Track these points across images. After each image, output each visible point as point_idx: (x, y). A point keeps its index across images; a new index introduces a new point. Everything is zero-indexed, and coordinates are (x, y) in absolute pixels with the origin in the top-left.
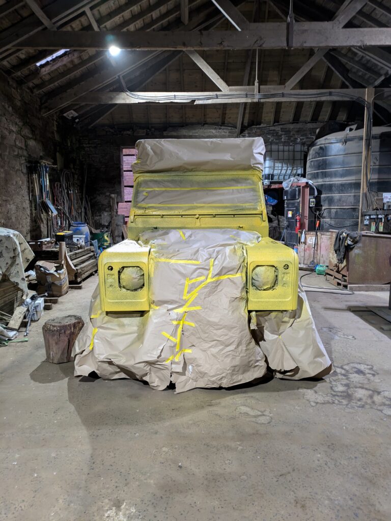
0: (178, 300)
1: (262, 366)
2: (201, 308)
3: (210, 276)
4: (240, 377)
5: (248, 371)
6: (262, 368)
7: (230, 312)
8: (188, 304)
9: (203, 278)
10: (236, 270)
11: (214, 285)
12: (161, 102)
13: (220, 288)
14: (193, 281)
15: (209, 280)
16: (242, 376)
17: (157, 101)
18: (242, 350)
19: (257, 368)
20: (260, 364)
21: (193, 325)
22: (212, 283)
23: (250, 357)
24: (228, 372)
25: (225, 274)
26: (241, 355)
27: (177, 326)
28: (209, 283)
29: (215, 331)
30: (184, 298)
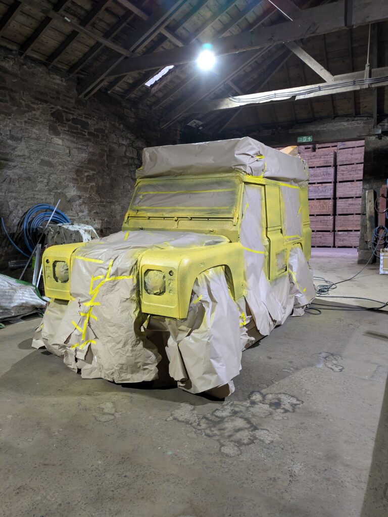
0: (85, 294)
1: (151, 370)
2: (100, 305)
3: (108, 275)
4: (129, 376)
5: (138, 372)
6: (152, 372)
7: (120, 312)
8: (93, 299)
9: (101, 277)
10: (129, 272)
11: (111, 284)
12: (261, 102)
13: (117, 287)
14: (96, 278)
15: (107, 279)
16: (131, 375)
17: (257, 102)
18: (128, 350)
19: (146, 371)
20: (149, 368)
21: (96, 318)
22: (110, 282)
23: (136, 359)
24: (117, 368)
25: (121, 275)
26: (127, 355)
27: (84, 317)
28: (107, 282)
29: (109, 327)
30: (90, 293)
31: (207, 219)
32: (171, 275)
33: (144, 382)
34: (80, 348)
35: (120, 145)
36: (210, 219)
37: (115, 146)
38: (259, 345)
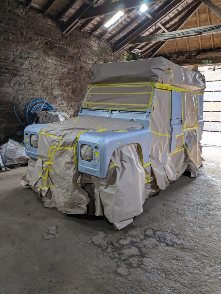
0: (46, 156)
1: (83, 208)
2: (54, 164)
3: (59, 146)
4: (70, 210)
5: (75, 208)
6: (83, 209)
7: (64, 170)
8: (50, 160)
9: (55, 147)
10: (71, 145)
11: (60, 151)
13: (64, 154)
14: (52, 147)
15: (58, 148)
16: (71, 209)
18: (69, 194)
19: (80, 208)
20: (82, 206)
21: (52, 172)
22: (60, 150)
23: (73, 200)
24: (62, 204)
25: (67, 146)
26: (68, 197)
27: (46, 170)
28: (58, 150)
29: (58, 179)
30: (49, 156)
31: (129, 112)
32: (97, 149)
33: (78, 215)
34: (43, 189)
35: (88, 64)
36: (131, 112)
37: (85, 65)
38: (159, 195)
